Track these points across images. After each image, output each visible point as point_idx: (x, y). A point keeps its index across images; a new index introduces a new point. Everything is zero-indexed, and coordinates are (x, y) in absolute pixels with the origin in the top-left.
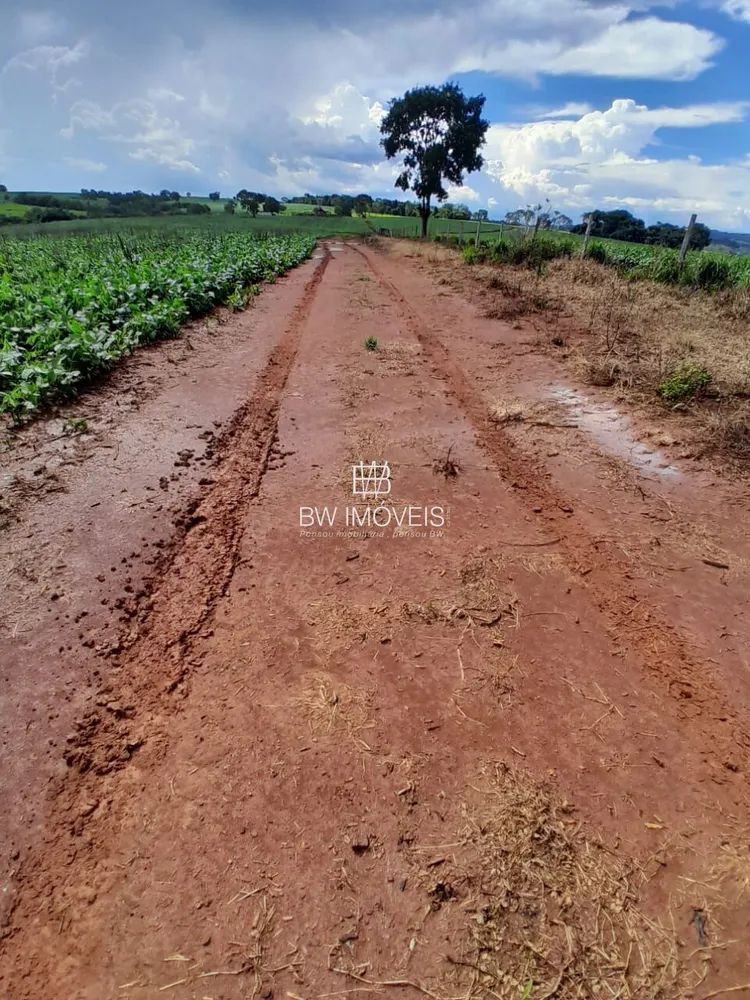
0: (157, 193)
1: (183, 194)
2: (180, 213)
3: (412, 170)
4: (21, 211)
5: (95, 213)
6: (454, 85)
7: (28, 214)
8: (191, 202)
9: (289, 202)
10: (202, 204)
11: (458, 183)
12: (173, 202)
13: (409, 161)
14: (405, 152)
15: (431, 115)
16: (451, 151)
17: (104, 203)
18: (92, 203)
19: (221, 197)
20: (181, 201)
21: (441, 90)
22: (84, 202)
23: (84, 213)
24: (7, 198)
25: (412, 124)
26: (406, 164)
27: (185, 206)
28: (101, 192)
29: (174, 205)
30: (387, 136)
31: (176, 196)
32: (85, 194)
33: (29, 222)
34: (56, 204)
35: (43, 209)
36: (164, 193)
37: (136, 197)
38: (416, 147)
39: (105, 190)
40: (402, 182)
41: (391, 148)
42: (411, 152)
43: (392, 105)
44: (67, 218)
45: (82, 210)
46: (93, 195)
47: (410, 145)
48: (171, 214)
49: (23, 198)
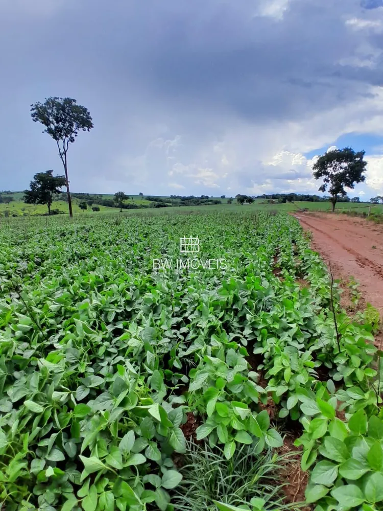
0: (200, 196)
1: (210, 196)
2: (209, 204)
3: (327, 184)
4: (148, 203)
5: (175, 204)
6: (349, 148)
7: (151, 204)
8: (214, 200)
9: (256, 198)
10: (218, 200)
11: (351, 188)
12: (206, 200)
13: (326, 180)
14: (324, 177)
15: (337, 161)
16: (347, 175)
17: (179, 200)
18: (175, 200)
19: (226, 197)
20: (209, 199)
21: (343, 150)
22: (171, 200)
23: (171, 204)
24: (143, 198)
25: (328, 165)
26: (324, 181)
27: (211, 201)
28: (178, 196)
29: (206, 201)
30: (316, 171)
31: (207, 197)
32: (172, 197)
33: (151, 207)
34: (161, 201)
35: (156, 203)
36: (202, 196)
37: (192, 197)
38: (330, 174)
39: (180, 196)
40: (323, 189)
41: (318, 175)
42: (327, 176)
43: (319, 158)
44: (165, 206)
45: (170, 203)
46: (175, 197)
47: (327, 173)
48: (206, 205)
49: (149, 198)
